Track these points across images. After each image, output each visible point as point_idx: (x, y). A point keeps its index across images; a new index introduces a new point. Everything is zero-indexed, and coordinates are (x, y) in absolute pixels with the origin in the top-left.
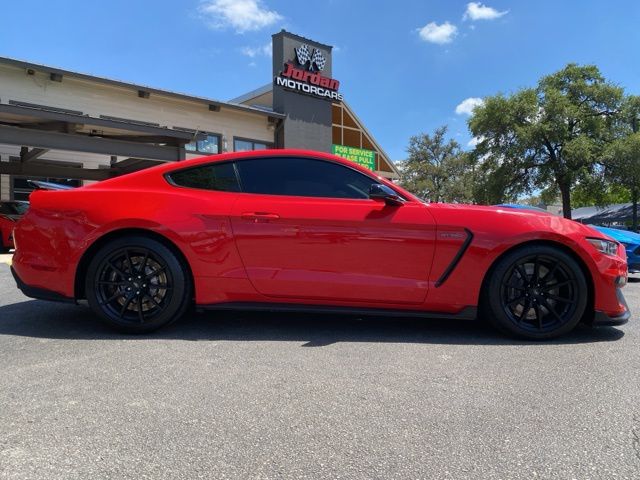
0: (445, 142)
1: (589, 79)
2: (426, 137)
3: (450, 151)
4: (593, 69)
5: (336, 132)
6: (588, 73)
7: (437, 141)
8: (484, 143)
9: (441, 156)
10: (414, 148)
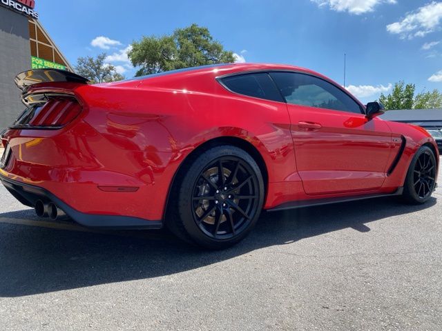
0: (105, 66)
1: (204, 36)
2: (91, 60)
3: (108, 72)
4: (206, 30)
5: (33, 44)
6: (203, 32)
7: (100, 64)
8: (141, 70)
9: (101, 75)
10: (81, 68)
